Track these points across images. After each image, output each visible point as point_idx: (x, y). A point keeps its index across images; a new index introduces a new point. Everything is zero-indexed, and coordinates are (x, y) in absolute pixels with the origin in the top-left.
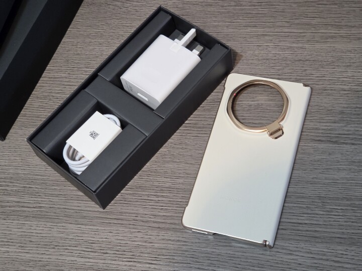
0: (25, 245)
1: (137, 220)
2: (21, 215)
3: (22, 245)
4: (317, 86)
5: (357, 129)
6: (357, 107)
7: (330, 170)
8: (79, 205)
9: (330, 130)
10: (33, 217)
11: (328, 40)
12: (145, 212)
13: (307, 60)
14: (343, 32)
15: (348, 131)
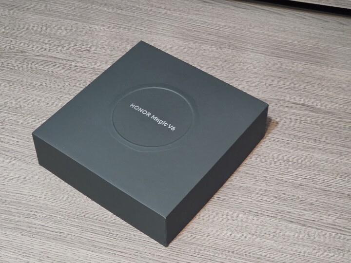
0: (43, 259)
1: (137, 256)
2: (44, 235)
3: (41, 259)
4: (295, 181)
5: (322, 218)
6: (324, 202)
7: (296, 245)
8: (92, 236)
9: (300, 215)
10: (53, 239)
11: (308, 150)
12: (145, 251)
13: (290, 161)
14: (321, 146)
15: (315, 218)
